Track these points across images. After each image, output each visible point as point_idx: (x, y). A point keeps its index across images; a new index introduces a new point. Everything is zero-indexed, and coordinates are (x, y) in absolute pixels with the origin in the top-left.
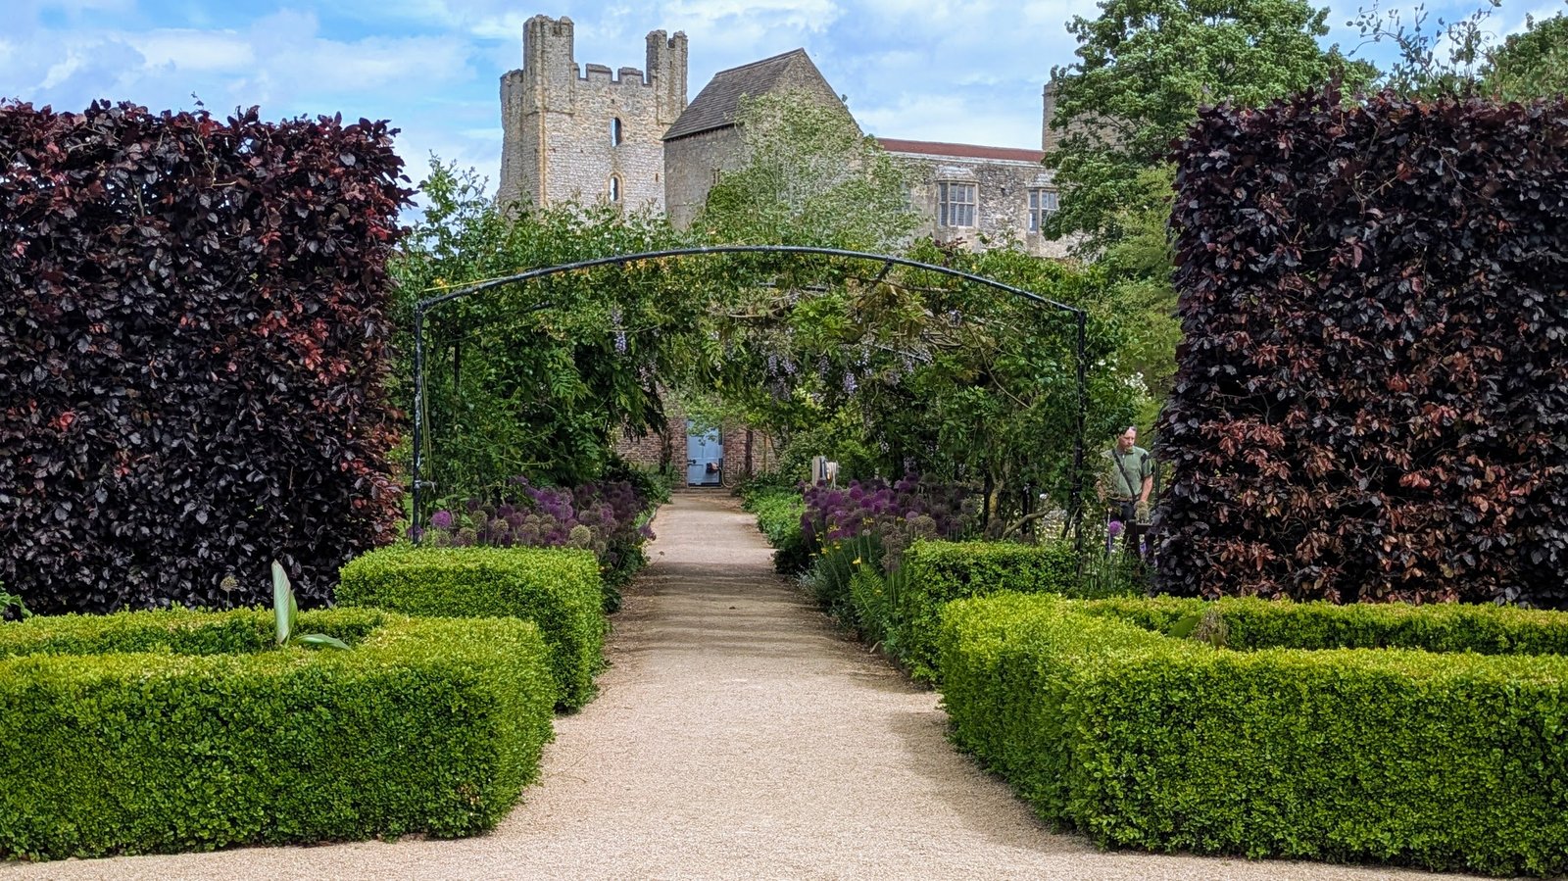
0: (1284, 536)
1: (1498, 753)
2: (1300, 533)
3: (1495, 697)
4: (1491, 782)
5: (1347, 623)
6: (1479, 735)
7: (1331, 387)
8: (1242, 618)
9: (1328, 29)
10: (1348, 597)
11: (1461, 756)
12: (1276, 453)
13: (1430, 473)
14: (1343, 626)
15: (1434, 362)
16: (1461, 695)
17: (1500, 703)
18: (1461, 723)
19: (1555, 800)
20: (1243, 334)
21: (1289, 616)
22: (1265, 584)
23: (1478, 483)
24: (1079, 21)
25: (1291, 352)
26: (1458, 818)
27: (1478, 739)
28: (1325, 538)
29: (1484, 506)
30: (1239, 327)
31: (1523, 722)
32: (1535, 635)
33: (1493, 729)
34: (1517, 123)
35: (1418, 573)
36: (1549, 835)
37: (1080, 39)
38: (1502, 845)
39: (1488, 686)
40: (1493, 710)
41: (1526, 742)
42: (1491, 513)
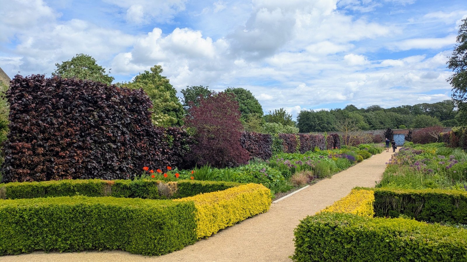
0: (32, 167)
1: (14, 225)
2: (36, 166)
3: (14, 211)
4: (12, 232)
5: (37, 186)
6: (10, 221)
7: (42, 135)
8: (11, 187)
9: (105, 72)
10: (48, 179)
11: (5, 227)
12: (29, 149)
13: (65, 152)
14: (36, 187)
15: (65, 130)
16: (4, 212)
17: (15, 213)
18: (5, 219)
19: (29, 234)
20: (20, 124)
21: (23, 186)
22: (28, 178)
23: (76, 154)
24: (58, 64)
25: (33, 128)
26: (5, 242)
27: (10, 222)
28: (42, 167)
29: (77, 159)
30: (20, 122)
31: (21, 217)
32: (79, 185)
33: (13, 219)
34: (81, 84)
35: (63, 173)
36: (28, 243)
37: (57, 67)
38: (16, 247)
39: (12, 209)
40: (13, 215)
41: (21, 222)
42: (78, 160)
